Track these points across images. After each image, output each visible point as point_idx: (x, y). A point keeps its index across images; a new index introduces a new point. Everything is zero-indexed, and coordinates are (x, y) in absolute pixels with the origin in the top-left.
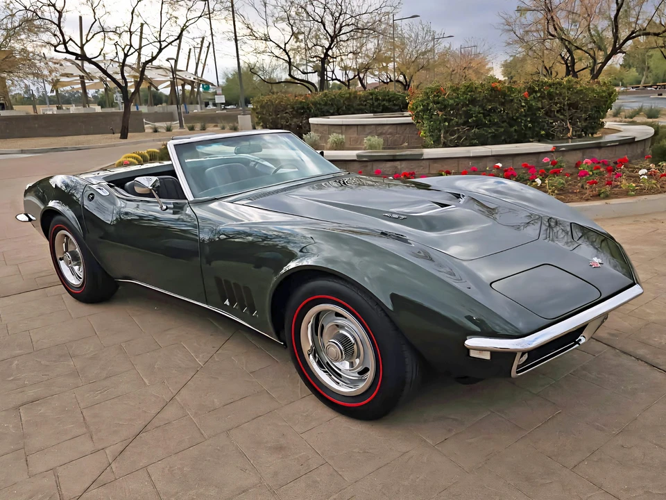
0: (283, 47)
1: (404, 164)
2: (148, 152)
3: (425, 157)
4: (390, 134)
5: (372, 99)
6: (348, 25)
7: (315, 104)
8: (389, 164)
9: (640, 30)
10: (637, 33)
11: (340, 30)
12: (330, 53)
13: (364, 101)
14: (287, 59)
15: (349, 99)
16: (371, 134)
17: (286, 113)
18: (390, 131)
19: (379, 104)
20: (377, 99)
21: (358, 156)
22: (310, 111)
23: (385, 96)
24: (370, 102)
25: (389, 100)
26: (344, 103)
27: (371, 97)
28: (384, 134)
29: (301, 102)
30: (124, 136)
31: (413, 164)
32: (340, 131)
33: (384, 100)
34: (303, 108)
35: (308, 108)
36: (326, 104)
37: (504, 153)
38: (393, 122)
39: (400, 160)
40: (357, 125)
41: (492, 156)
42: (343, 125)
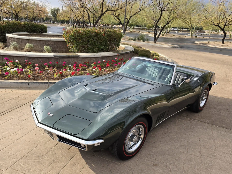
1: (72, 59)
3: (80, 57)
4: (52, 45)
7: (4, 26)
8: (66, 59)
10: (109, 10)
13: (23, 27)
15: (17, 25)
16: (47, 45)
18: (52, 43)
19: (30, 29)
20: (29, 26)
22: (2, 30)
23: (32, 25)
24: (26, 27)
25: (34, 27)
26: (16, 27)
27: (26, 25)
28: (49, 44)
31: (76, 60)
32: (28, 42)
36: (7, 27)
37: (104, 56)
38: (53, 40)
39: (71, 58)
40: (37, 40)
41: (101, 57)
42: (30, 40)
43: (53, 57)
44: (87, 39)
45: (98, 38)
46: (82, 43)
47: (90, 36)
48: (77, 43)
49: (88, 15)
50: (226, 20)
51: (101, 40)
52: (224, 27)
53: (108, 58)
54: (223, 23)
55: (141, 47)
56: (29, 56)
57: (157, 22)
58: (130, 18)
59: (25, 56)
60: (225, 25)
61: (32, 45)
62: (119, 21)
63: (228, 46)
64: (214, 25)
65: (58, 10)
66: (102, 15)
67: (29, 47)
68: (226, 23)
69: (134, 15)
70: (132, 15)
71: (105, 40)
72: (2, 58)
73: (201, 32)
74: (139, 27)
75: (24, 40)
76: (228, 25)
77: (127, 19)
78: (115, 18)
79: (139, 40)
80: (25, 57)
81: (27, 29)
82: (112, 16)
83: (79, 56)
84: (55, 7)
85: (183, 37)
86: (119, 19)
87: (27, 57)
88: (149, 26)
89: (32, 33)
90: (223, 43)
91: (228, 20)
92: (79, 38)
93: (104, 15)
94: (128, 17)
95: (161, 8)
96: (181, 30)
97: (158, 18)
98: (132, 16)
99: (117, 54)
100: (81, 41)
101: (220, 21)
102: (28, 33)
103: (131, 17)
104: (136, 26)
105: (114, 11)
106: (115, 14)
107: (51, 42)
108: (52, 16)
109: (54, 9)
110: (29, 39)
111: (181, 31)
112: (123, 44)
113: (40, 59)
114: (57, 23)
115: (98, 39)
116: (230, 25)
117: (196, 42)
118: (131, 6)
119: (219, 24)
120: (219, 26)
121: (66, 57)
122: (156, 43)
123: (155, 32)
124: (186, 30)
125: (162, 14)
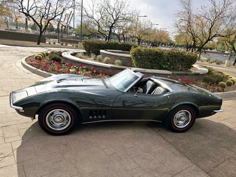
0: (97, 21)
2: (46, 53)
4: (125, 60)
5: (123, 46)
6: (121, 17)
9: (218, 34)
10: (217, 35)
11: (118, 18)
12: (114, 25)
13: (120, 46)
14: (98, 25)
15: (115, 45)
17: (93, 47)
21: (111, 67)
23: (127, 45)
28: (123, 60)
29: (99, 44)
30: (38, 44)
32: (109, 56)
33: (127, 47)
34: (99, 46)
35: (101, 46)
36: (107, 45)
37: (156, 73)
38: (126, 56)
40: (114, 55)
41: (152, 73)
56: (95, 65)
61: (109, 58)
66: (208, 40)
67: (107, 60)
75: (107, 55)
80: (92, 65)
99: (172, 73)
102: (121, 51)
105: (223, 37)
113: (101, 68)
121: (120, 69)
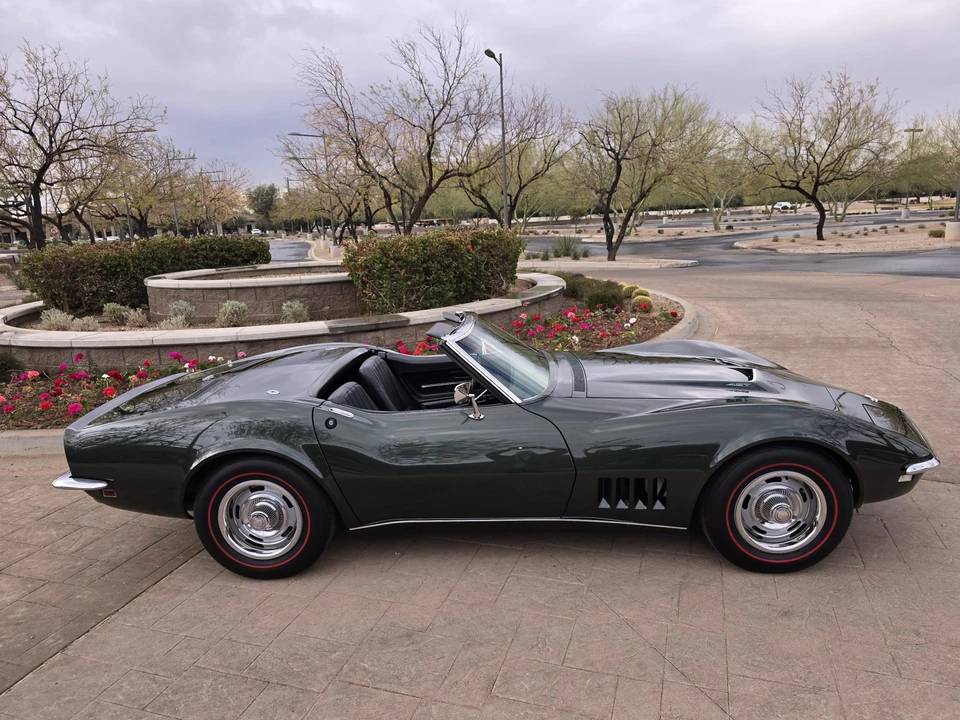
1: (388, 333)
3: (412, 323)
4: (307, 296)
5: (205, 249)
7: (133, 258)
8: (370, 336)
9: (454, 170)
13: (194, 252)
15: (174, 250)
16: (292, 298)
18: (305, 292)
19: (216, 256)
20: (212, 249)
22: (129, 269)
23: (223, 244)
24: (204, 252)
25: (229, 250)
26: (170, 256)
31: (399, 333)
34: (119, 265)
36: (145, 259)
37: (486, 311)
38: (309, 282)
39: (383, 329)
40: (255, 288)
42: (232, 288)
43: (327, 332)
44: (425, 265)
45: (455, 259)
46: (409, 278)
47: (432, 257)
48: (392, 282)
49: (385, 197)
50: (818, 168)
51: (465, 265)
52: (816, 189)
53: (495, 317)
54: (809, 178)
55: (581, 276)
56: (250, 339)
57: (607, 195)
58: (519, 192)
59: (235, 340)
60: (817, 184)
61: (243, 305)
62: (484, 206)
63: (838, 245)
64: (783, 186)
65: (273, 190)
66: (430, 190)
67: (236, 312)
68: (819, 176)
69: (529, 182)
70: (524, 182)
71: (476, 263)
72: (160, 355)
73: (738, 213)
74: (543, 219)
75: (214, 293)
76: (826, 183)
77: (511, 197)
78: (472, 196)
79: (557, 255)
81: (206, 258)
82: (460, 193)
83: (408, 320)
84: (262, 183)
85: (689, 232)
86: (482, 199)
87: (241, 342)
88: (575, 210)
89: (223, 270)
90: (820, 237)
91: (822, 167)
92: (399, 266)
93: (437, 190)
94: (514, 190)
95: (614, 152)
96: (677, 212)
97: (608, 186)
98: (525, 185)
99: (523, 302)
100: (406, 272)
101: (800, 174)
102: (212, 271)
103: (521, 189)
104: (534, 216)
105: (469, 175)
106: (467, 186)
107: (301, 288)
108: (252, 212)
109: (259, 189)
110: (229, 286)
111: (676, 216)
112: (525, 271)
114: (272, 232)
115: (455, 264)
116: (831, 181)
117: (736, 244)
118: (517, 157)
119: (798, 183)
120: (797, 188)
121: (368, 328)
122: (614, 260)
123: (606, 225)
124: (692, 211)
125: (619, 168)
